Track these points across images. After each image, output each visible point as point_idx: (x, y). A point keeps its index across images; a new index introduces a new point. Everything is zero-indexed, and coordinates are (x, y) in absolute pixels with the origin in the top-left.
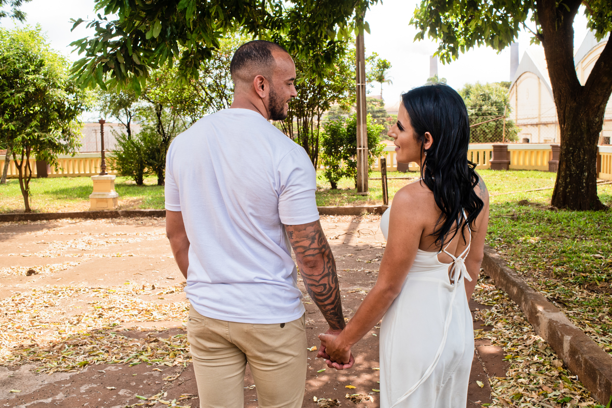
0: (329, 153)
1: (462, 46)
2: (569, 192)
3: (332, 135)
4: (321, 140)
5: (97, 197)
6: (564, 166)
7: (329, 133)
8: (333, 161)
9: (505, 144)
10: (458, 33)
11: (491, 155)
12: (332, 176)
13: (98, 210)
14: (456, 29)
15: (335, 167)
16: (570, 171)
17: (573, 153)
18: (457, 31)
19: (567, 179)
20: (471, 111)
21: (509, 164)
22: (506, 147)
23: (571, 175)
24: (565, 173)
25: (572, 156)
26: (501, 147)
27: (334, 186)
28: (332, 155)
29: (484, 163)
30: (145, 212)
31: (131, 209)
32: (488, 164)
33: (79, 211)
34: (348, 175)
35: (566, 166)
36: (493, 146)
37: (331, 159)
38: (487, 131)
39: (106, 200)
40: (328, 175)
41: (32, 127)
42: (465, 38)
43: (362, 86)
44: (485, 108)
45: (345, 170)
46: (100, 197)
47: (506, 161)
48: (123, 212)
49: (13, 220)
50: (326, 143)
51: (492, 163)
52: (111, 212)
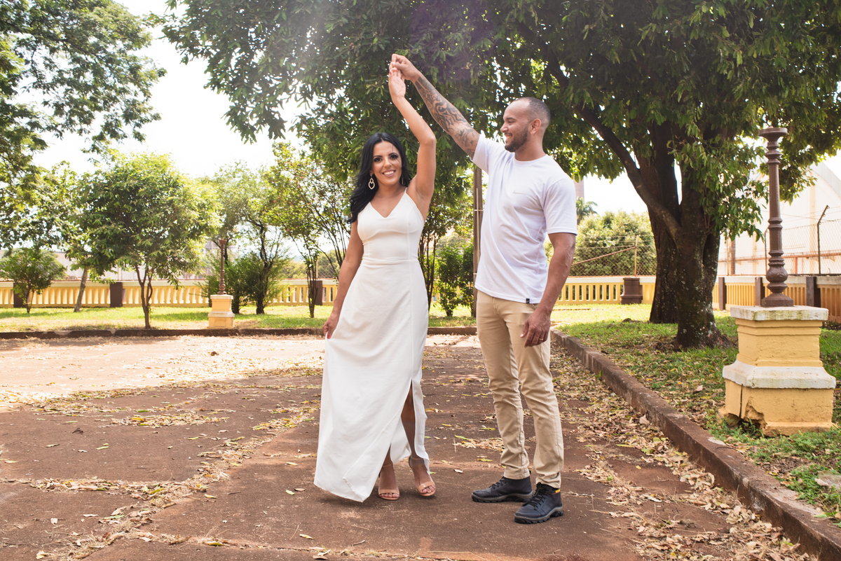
0: (444, 279)
1: (576, 175)
2: (664, 309)
3: (448, 262)
4: (437, 267)
5: (216, 316)
6: (659, 286)
7: (444, 259)
8: (449, 288)
9: (638, 277)
10: (572, 163)
11: (622, 290)
12: (448, 304)
13: (217, 328)
14: (570, 158)
15: (452, 294)
16: (665, 290)
17: (667, 274)
18: (571, 160)
19: (661, 297)
20: (610, 242)
21: (642, 299)
22: (638, 280)
23: (665, 294)
24: (661, 292)
25: (666, 277)
26: (633, 280)
27: (449, 313)
28: (448, 282)
29: (615, 298)
30: (265, 330)
31: (251, 328)
32: (618, 299)
33: (199, 329)
34: (464, 303)
35: (661, 285)
36: (624, 279)
37: (446, 286)
38: (629, 267)
39: (225, 319)
40: (443, 302)
41: (166, 245)
42: (579, 168)
43: (479, 212)
44: (628, 239)
45: (461, 297)
46: (219, 316)
47: (638, 295)
48: (243, 330)
49: (136, 335)
50: (443, 269)
51: (622, 297)
52: (231, 330)
